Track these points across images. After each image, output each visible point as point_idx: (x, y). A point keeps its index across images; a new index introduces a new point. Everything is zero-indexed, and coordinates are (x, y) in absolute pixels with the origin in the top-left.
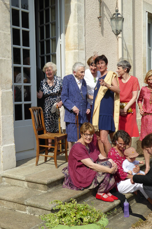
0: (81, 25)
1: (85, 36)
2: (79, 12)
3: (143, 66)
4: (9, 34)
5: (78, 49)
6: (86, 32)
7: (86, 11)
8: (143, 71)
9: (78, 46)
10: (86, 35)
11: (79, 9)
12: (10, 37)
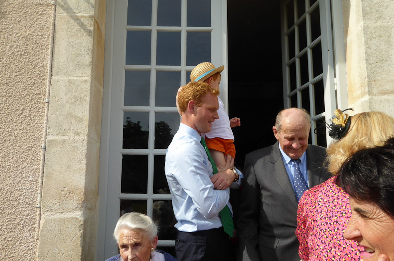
4: (85, 81)
9: (370, 85)
12: (88, 86)
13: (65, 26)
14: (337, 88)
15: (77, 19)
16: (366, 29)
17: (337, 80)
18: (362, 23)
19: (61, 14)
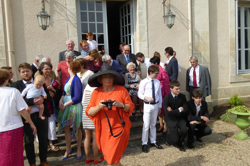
0: (143, 25)
1: (147, 31)
2: (140, 16)
3: (230, 45)
5: (140, 41)
6: (149, 29)
7: (149, 15)
8: (230, 49)
9: (140, 39)
10: (149, 31)
11: (140, 14)
12: (77, 41)
13: (70, 26)
14: (134, 38)
15: (72, 24)
16: (140, 26)
17: (134, 36)
18: (139, 24)
19: (69, 22)
